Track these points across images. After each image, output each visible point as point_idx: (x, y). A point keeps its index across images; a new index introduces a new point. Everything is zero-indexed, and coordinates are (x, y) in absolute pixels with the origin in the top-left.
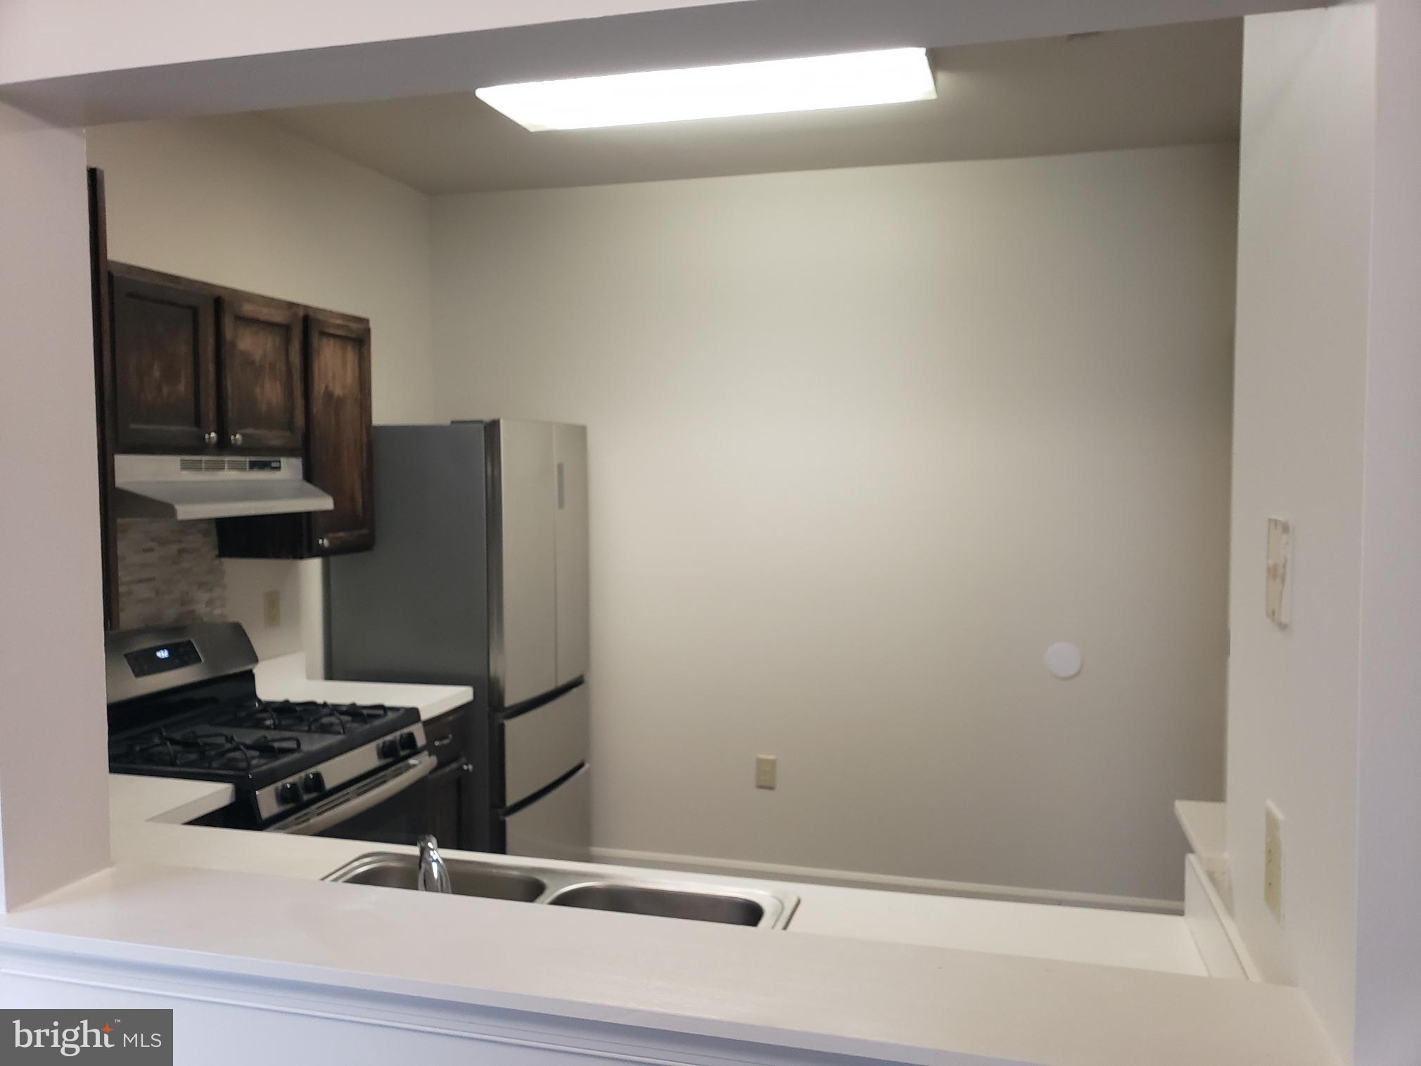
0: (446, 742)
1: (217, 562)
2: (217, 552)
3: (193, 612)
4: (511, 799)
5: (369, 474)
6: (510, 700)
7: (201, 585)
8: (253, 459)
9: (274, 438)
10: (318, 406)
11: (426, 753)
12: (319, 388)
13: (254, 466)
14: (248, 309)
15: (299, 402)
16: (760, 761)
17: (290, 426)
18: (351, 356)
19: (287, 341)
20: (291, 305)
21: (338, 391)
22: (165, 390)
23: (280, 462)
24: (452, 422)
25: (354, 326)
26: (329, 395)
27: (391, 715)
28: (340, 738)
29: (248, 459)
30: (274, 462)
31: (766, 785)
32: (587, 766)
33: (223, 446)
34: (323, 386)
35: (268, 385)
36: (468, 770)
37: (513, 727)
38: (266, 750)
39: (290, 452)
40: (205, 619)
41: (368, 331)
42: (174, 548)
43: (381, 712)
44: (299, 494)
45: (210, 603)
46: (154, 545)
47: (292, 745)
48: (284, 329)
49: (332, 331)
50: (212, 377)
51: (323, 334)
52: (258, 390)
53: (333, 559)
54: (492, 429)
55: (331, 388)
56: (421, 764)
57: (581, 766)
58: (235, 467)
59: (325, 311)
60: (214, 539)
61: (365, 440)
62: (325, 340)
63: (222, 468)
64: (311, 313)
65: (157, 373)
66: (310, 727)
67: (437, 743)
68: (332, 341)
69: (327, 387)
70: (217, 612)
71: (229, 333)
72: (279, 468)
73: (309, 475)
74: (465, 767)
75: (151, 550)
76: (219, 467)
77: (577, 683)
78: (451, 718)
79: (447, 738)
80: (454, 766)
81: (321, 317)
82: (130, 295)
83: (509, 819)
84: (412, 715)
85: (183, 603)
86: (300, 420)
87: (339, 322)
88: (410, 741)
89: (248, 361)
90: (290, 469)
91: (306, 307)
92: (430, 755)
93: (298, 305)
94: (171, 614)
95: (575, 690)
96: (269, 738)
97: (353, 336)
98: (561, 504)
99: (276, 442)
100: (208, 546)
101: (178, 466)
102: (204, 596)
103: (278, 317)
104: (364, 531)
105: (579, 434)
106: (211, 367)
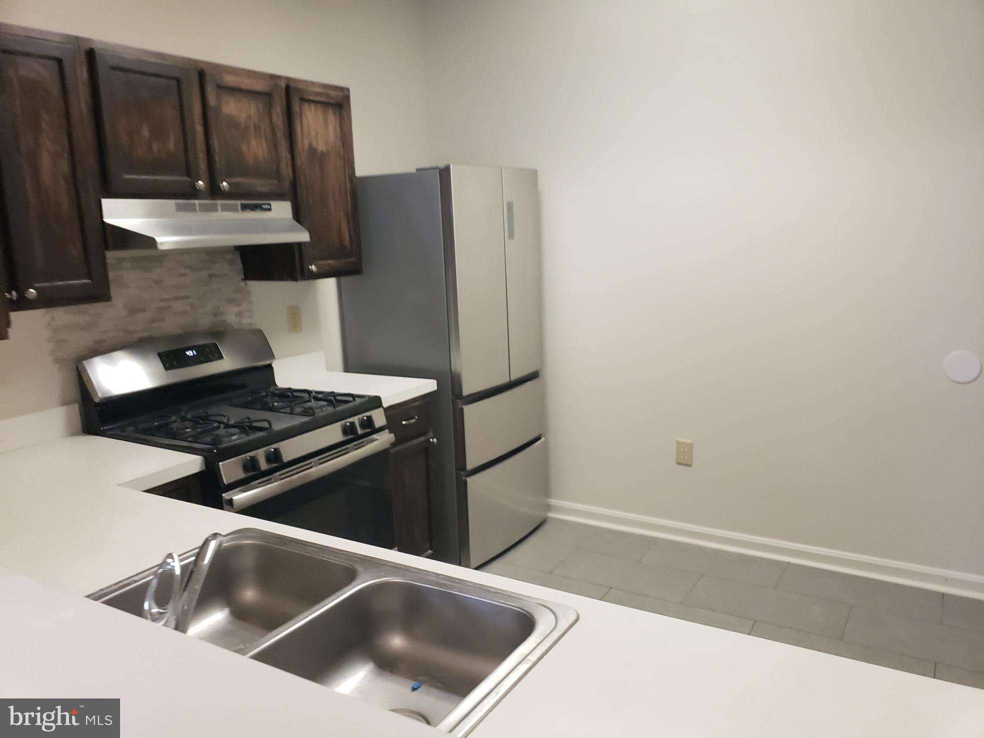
0: (412, 421)
1: (242, 284)
2: (243, 277)
3: (225, 321)
4: (470, 466)
5: (355, 214)
6: (467, 390)
7: (230, 301)
8: (244, 202)
9: (260, 185)
10: (302, 158)
11: (387, 431)
12: (302, 144)
13: (245, 207)
14: (229, 80)
15: (285, 155)
16: (679, 444)
17: (277, 175)
18: (332, 118)
19: (270, 106)
20: (273, 77)
21: (321, 147)
22: (155, 147)
23: (270, 205)
24: (417, 170)
25: (332, 93)
26: (312, 151)
27: (358, 401)
28: (305, 419)
29: (239, 202)
30: (264, 204)
31: (684, 462)
32: (543, 439)
33: (214, 192)
34: (306, 143)
35: (254, 143)
36: (433, 442)
37: (469, 411)
38: (246, 427)
39: (281, 197)
40: (236, 327)
41: (347, 98)
42: (205, 273)
43: (351, 399)
44: (291, 230)
45: (239, 315)
46: (188, 271)
47: (266, 425)
48: (266, 97)
49: (312, 98)
50: (200, 137)
51: (303, 100)
52: (244, 148)
53: (343, 279)
54: (444, 173)
55: (314, 144)
56: (383, 440)
57: (538, 439)
58: (225, 208)
59: (306, 81)
60: (239, 265)
61: (348, 185)
62: (306, 105)
63: (216, 210)
64: (292, 85)
65: (146, 133)
66: (291, 411)
67: (404, 423)
68: (313, 106)
69: (310, 144)
70: (246, 321)
71: (212, 100)
72: (270, 210)
73: (298, 216)
74: (431, 440)
75: (184, 275)
76: (213, 209)
77: (533, 376)
78: (417, 404)
79: (413, 418)
80: (422, 439)
81: (301, 86)
82: (114, 68)
83: (469, 480)
84: (375, 402)
85: (215, 315)
86: (286, 171)
87: (318, 90)
88: (368, 423)
89: (233, 123)
90: (282, 210)
91: (288, 79)
92: (390, 432)
93: (280, 77)
94: (205, 322)
95: (529, 383)
96: (253, 418)
97: (332, 101)
98: (511, 236)
99: (264, 189)
100: (233, 270)
101: (174, 208)
102: (234, 309)
103: (259, 86)
104: (353, 259)
105: (532, 176)
106: (199, 128)
